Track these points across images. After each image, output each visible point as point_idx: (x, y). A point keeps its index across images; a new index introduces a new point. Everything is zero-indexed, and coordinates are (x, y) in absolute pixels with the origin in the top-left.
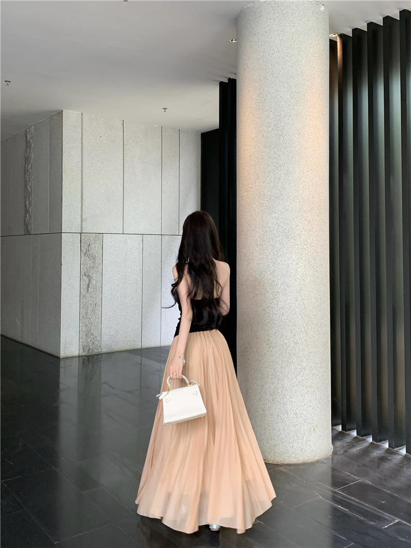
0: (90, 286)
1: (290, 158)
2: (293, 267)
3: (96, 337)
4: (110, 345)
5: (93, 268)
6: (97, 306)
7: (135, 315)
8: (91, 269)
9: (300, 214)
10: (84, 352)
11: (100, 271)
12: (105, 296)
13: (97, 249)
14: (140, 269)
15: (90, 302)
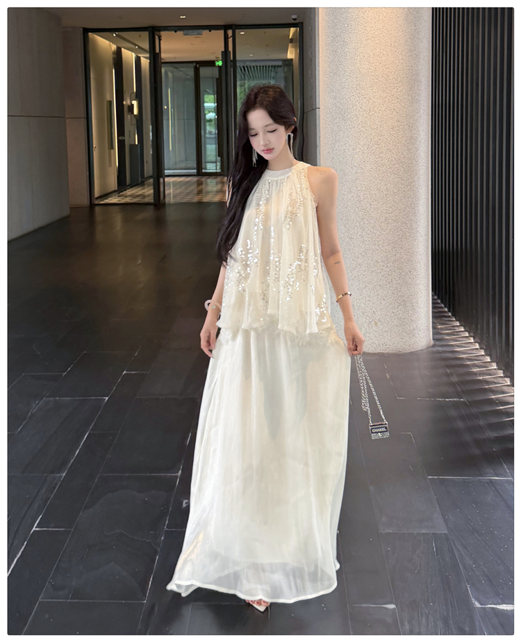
1: (346, 26)
2: (350, 153)
9: (358, 91)
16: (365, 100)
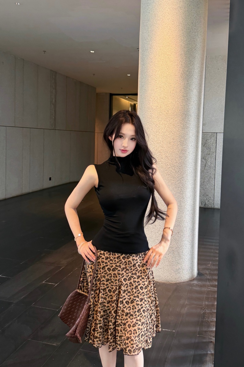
0: (206, 166)
3: (210, 198)
5: (209, 154)
6: (211, 178)
10: (202, 205)
11: (214, 157)
12: (217, 173)
13: (212, 143)
15: (206, 176)
16: (154, 125)
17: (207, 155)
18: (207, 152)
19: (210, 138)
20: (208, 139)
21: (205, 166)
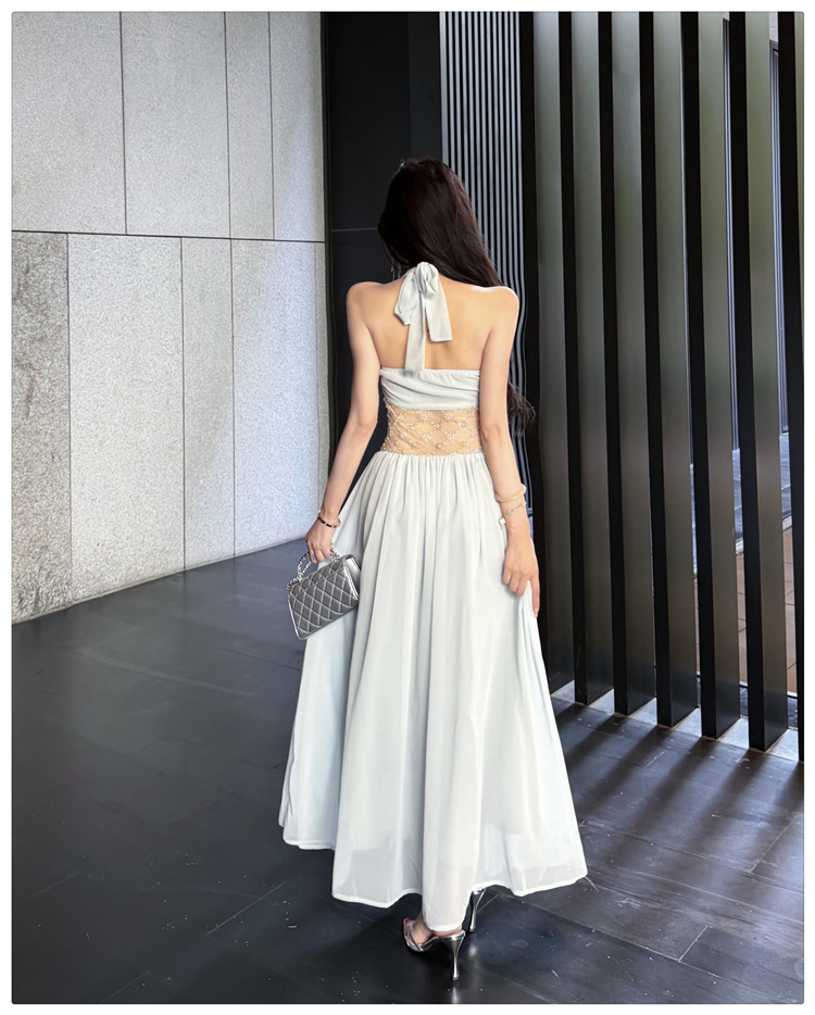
0: (34, 399)
3: (57, 555)
4: (98, 575)
5: (41, 340)
6: (57, 458)
7: (165, 476)
8: (37, 344)
11: (63, 350)
12: (78, 427)
13: (51, 282)
14: (175, 338)
15: (35, 449)
17: (32, 342)
18: (33, 329)
19: (39, 259)
20: (34, 266)
21: (28, 399)
